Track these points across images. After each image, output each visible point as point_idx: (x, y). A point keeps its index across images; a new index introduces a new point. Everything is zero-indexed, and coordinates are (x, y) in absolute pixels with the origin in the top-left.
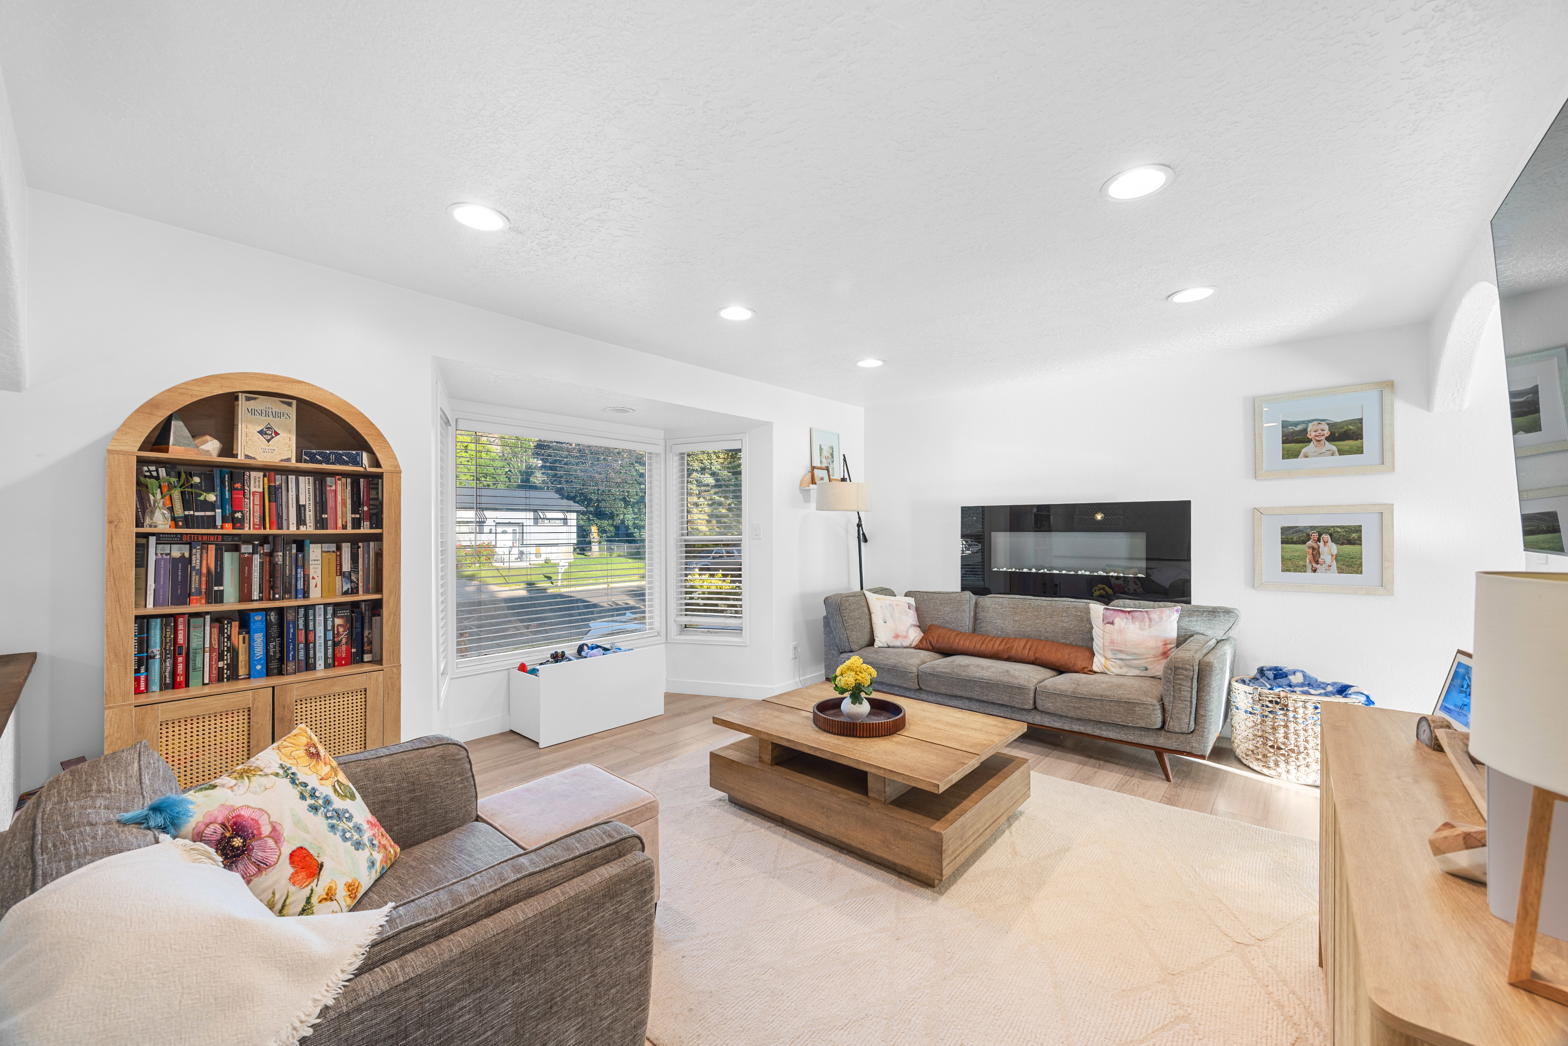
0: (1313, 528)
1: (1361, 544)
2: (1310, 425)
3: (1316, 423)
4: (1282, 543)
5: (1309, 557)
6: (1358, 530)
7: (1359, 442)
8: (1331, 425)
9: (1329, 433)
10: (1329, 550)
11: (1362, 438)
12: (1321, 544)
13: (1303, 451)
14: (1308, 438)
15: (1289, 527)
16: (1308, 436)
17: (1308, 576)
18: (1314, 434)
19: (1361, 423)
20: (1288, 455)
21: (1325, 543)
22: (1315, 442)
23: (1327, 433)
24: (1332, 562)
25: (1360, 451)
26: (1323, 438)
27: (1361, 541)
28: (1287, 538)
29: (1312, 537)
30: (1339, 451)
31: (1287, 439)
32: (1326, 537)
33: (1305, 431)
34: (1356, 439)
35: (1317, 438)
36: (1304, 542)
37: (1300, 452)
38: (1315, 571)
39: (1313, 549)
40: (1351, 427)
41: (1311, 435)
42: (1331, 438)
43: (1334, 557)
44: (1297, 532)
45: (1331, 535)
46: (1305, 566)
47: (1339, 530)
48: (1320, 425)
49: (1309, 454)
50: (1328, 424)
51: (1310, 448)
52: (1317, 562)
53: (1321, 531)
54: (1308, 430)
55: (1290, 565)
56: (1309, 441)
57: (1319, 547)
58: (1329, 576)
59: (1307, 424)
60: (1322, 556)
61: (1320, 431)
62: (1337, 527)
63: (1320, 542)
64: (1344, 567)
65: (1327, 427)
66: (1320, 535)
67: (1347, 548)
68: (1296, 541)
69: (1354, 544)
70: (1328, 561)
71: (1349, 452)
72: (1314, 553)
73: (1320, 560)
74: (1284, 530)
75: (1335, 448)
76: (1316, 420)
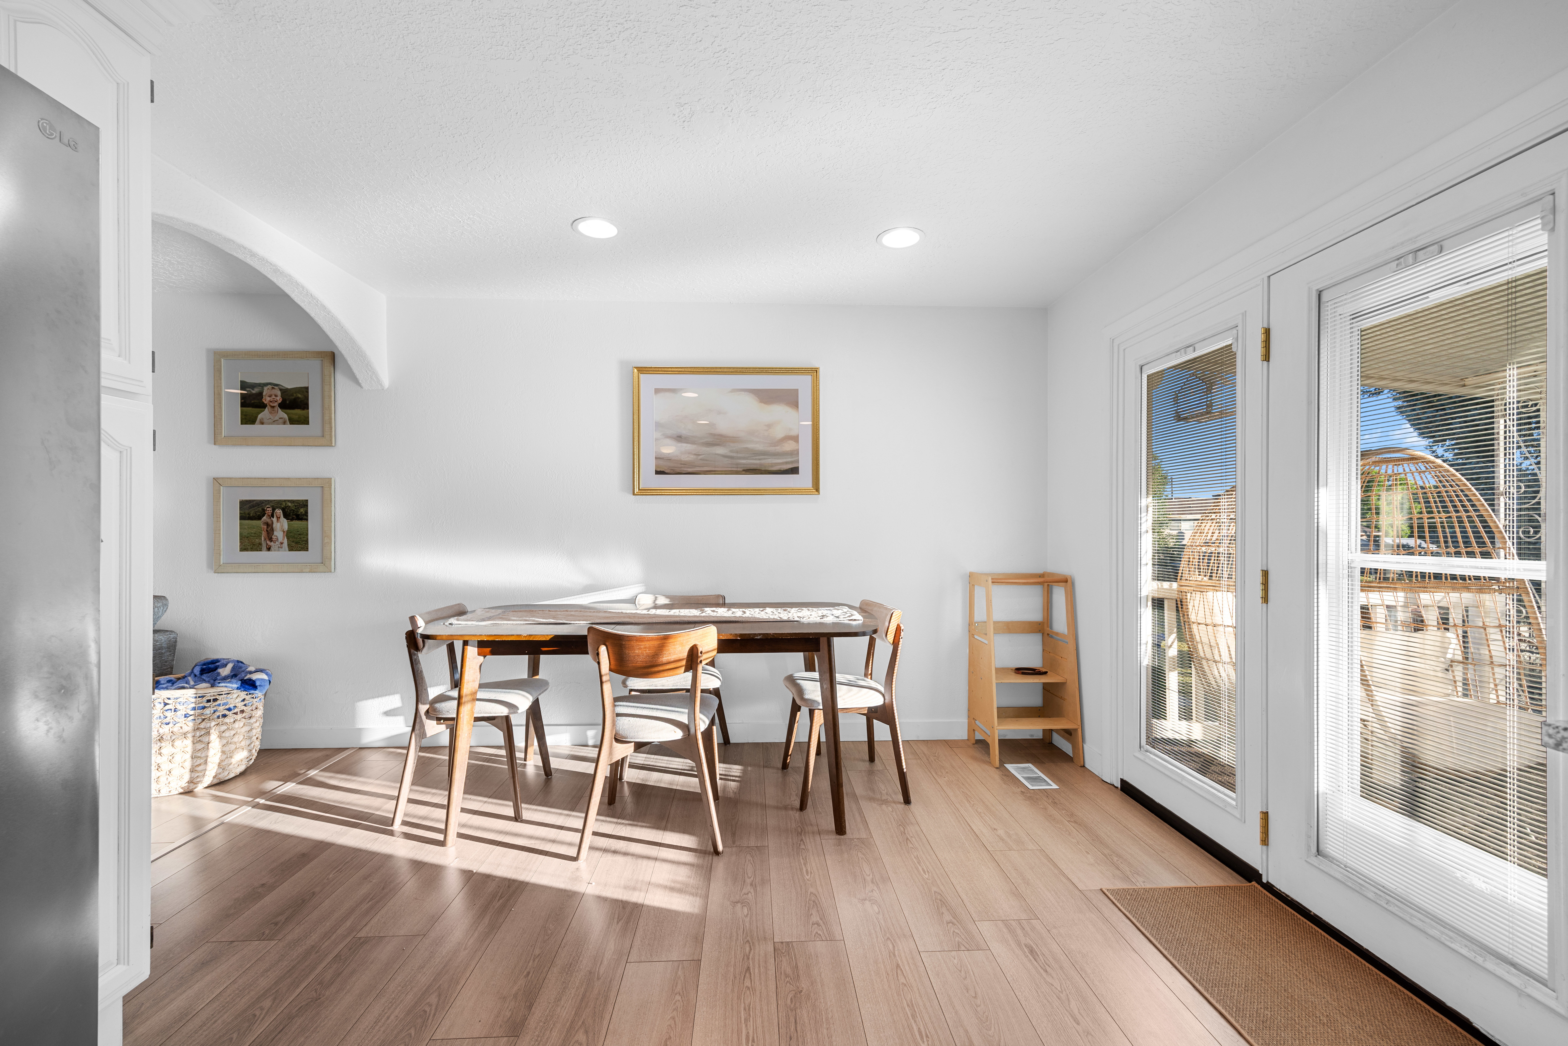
0: (268, 502)
1: (307, 520)
2: (266, 388)
3: (270, 387)
4: (240, 519)
5: (264, 534)
6: (304, 504)
7: (305, 411)
8: (284, 391)
9: (281, 400)
10: (281, 525)
11: (308, 409)
12: (275, 519)
13: (260, 416)
14: (263, 403)
15: (250, 501)
16: (264, 401)
17: (263, 555)
18: (268, 399)
19: (308, 392)
20: (248, 419)
21: (278, 518)
22: (269, 408)
23: (279, 399)
24: (283, 539)
25: (305, 421)
26: (276, 404)
27: (307, 516)
28: (245, 513)
29: (267, 512)
30: (289, 419)
31: (245, 402)
32: (279, 512)
33: (260, 394)
34: (303, 409)
35: (271, 404)
36: (259, 518)
37: (256, 417)
38: (269, 549)
39: (267, 524)
40: (300, 396)
41: (266, 400)
42: (283, 406)
43: (285, 533)
44: (253, 506)
45: (283, 510)
46: (260, 544)
47: (290, 504)
48: (274, 390)
49: (265, 421)
50: (281, 390)
51: (265, 414)
52: (271, 540)
53: (276, 504)
54: (264, 394)
55: (249, 543)
56: (264, 406)
57: (273, 523)
58: (282, 555)
59: (263, 387)
60: (275, 533)
61: (273, 397)
62: (289, 501)
63: (273, 518)
64: (293, 544)
65: (279, 393)
66: (274, 510)
67: (297, 524)
68: (253, 516)
69: (301, 519)
70: (280, 539)
71: (298, 421)
72: (268, 529)
73: (273, 537)
74: (243, 503)
75: (286, 416)
76: (270, 384)
